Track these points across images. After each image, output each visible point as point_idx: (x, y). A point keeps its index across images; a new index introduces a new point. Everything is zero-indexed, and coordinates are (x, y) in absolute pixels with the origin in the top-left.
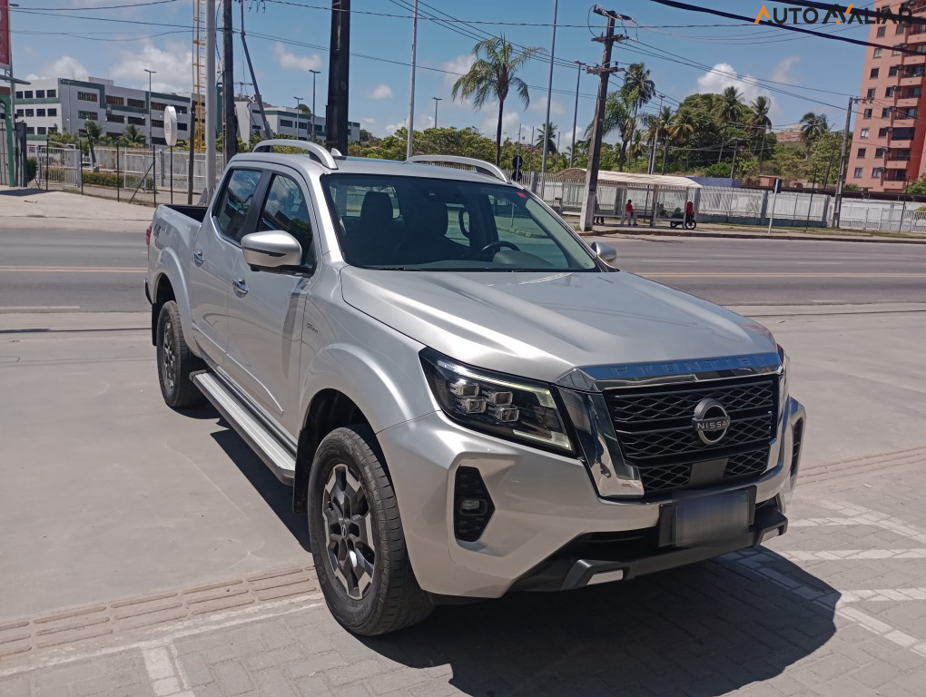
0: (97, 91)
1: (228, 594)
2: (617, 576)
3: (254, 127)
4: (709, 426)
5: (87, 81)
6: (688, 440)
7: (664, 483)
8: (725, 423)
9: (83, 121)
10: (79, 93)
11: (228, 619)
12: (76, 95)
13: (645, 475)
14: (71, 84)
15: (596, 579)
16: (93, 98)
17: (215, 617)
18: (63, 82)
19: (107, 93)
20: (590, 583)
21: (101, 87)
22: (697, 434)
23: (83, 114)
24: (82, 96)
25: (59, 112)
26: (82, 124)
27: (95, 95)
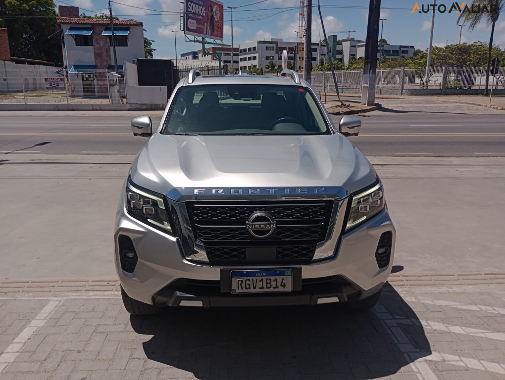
0: (274, 45)
1: (108, 285)
2: (199, 304)
3: (352, 55)
4: (255, 227)
5: (271, 41)
6: (243, 234)
7: (223, 256)
8: (271, 226)
9: (268, 61)
10: (266, 47)
11: (95, 295)
12: (265, 48)
13: (209, 250)
14: (262, 43)
15: (184, 303)
16: (272, 49)
17: (91, 293)
18: (259, 42)
19: (279, 46)
20: (181, 304)
21: (276, 43)
22: (248, 231)
23: (268, 58)
24: (268, 48)
25: (257, 57)
26: (267, 62)
27: (273, 47)
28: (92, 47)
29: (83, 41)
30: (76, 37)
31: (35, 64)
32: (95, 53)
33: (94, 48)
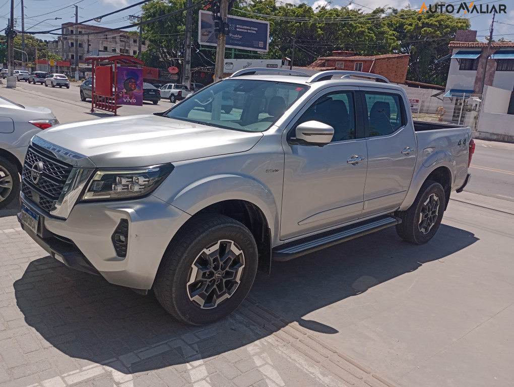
8: (37, 175)
28: (476, 71)
29: (468, 65)
30: (462, 61)
31: (428, 88)
32: (477, 77)
33: (478, 73)
